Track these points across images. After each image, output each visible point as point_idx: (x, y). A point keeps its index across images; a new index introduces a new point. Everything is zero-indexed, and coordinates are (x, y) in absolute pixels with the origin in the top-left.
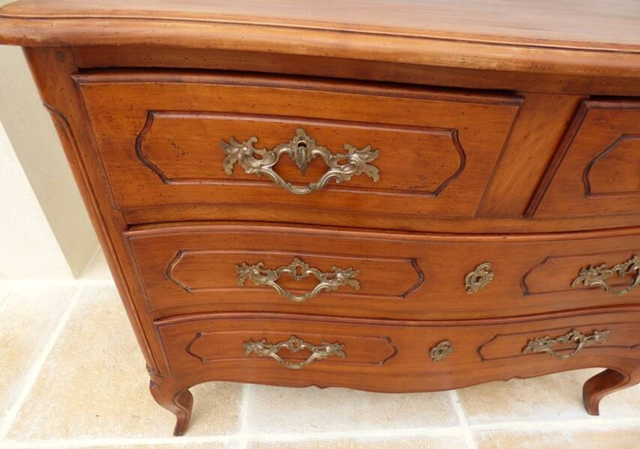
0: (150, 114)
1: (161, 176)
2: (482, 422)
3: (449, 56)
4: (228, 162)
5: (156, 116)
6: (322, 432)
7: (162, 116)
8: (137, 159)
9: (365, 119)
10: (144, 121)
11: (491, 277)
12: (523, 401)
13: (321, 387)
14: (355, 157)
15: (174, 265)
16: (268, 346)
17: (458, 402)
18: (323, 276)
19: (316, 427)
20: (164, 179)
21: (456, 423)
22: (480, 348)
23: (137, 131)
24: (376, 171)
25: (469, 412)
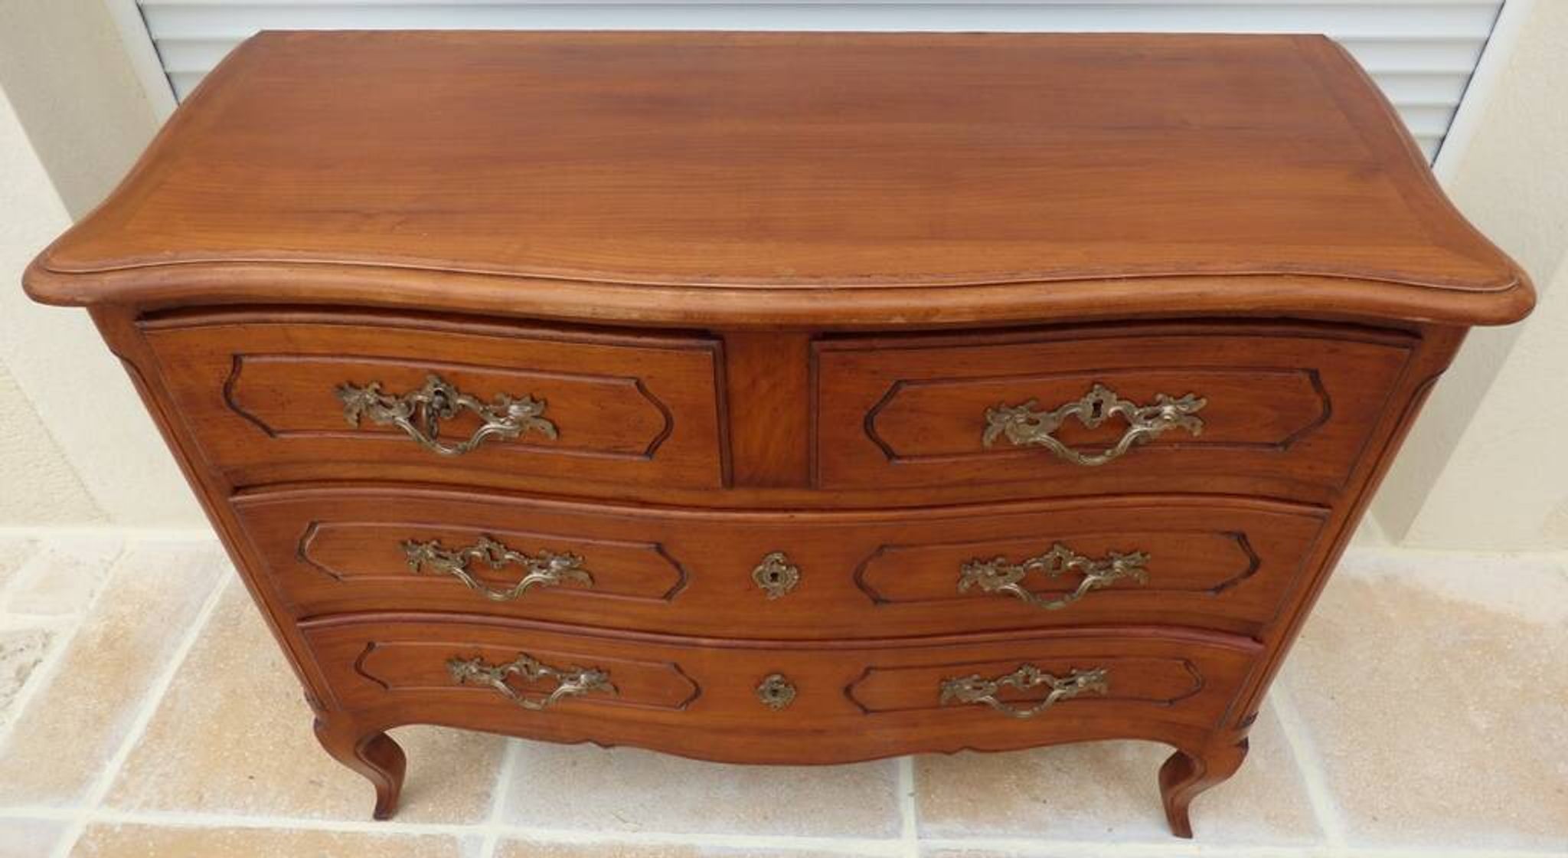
0: (236, 359)
1: (265, 428)
2: (945, 835)
3: (576, 305)
4: (350, 411)
5: (246, 360)
6: (634, 831)
7: (254, 360)
8: (228, 409)
9: (511, 364)
10: (229, 367)
11: (794, 574)
12: (1045, 802)
13: (606, 745)
14: (514, 409)
15: (308, 542)
16: (486, 669)
17: (912, 795)
18: (530, 564)
19: (625, 822)
20: (270, 433)
21: (896, 834)
22: (848, 690)
23: (223, 378)
24: (549, 426)
25: (926, 814)
